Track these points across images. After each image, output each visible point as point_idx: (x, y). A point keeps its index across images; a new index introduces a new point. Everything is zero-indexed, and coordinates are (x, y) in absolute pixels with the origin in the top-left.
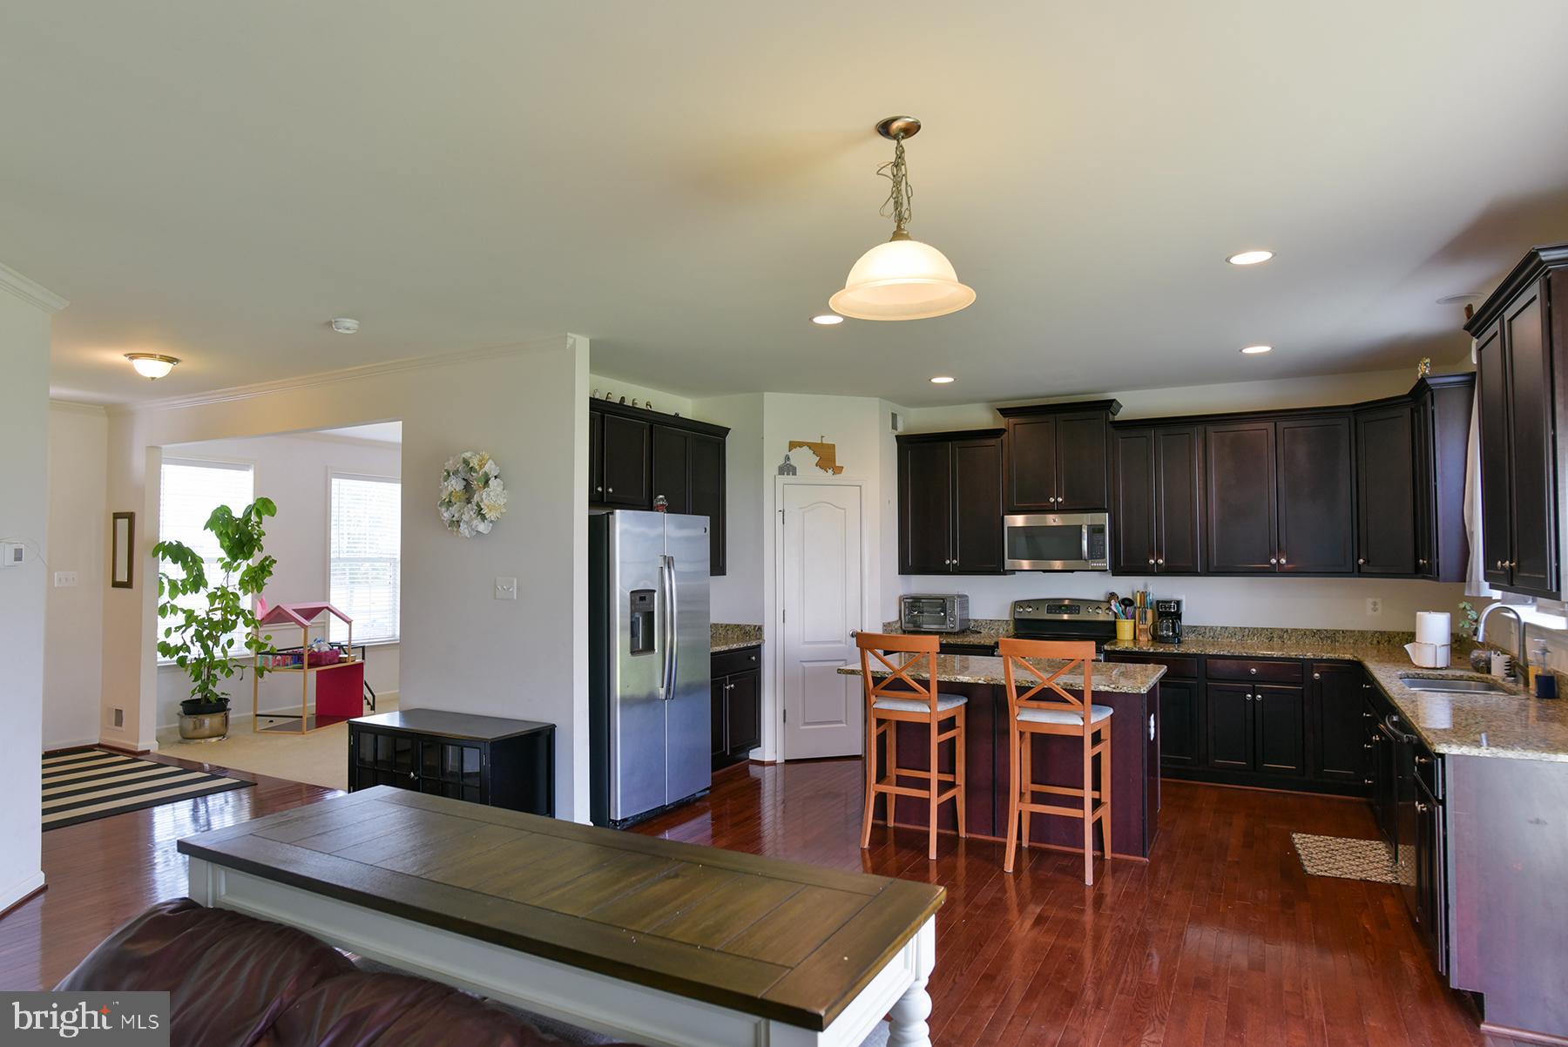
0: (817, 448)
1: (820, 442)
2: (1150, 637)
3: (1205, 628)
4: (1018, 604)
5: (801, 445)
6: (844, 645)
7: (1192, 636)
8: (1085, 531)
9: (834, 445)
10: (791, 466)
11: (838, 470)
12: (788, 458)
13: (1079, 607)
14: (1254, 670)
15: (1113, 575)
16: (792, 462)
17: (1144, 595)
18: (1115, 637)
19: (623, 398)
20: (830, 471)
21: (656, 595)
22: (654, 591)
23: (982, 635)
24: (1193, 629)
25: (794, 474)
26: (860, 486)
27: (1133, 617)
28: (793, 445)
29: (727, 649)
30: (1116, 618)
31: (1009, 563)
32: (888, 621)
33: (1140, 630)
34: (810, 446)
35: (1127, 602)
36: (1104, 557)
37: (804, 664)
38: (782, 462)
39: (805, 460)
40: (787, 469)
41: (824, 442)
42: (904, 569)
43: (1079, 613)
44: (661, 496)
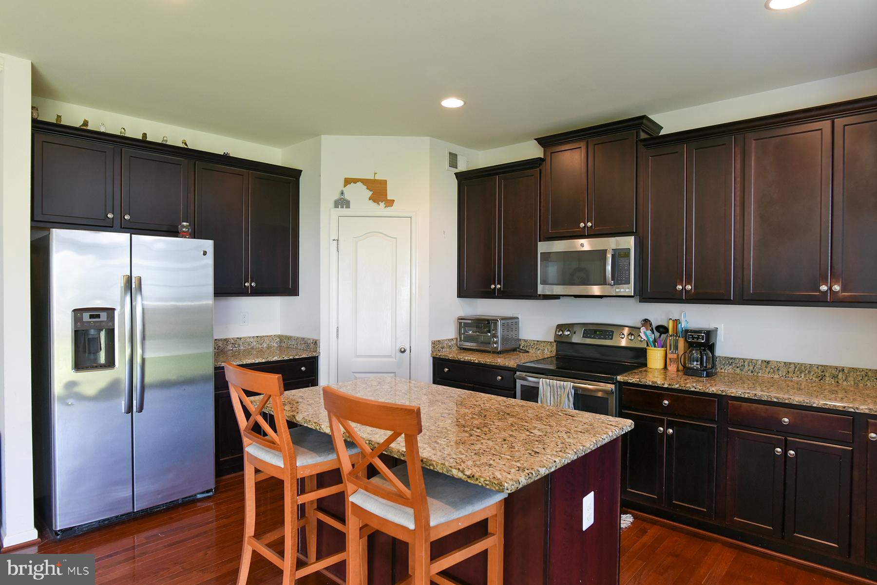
0: (368, 183)
1: (373, 178)
2: (681, 367)
3: (744, 360)
4: (560, 327)
5: (355, 181)
6: (394, 360)
7: (729, 369)
8: (609, 257)
9: (386, 180)
10: (344, 200)
11: (389, 203)
12: (342, 193)
13: (613, 332)
14: (786, 420)
15: (640, 302)
16: (347, 197)
17: (677, 322)
18: (645, 365)
19: (145, 135)
20: (382, 205)
21: (116, 313)
22: (114, 309)
23: (530, 354)
24: (731, 361)
25: (348, 206)
26: (411, 217)
27: (663, 346)
28: (348, 182)
29: (263, 361)
30: (648, 345)
31: (541, 289)
32: (438, 339)
33: (670, 359)
34: (365, 182)
35: (661, 330)
36: (629, 283)
37: (355, 374)
38: (337, 196)
39: (359, 195)
40: (342, 203)
41: (376, 178)
42: (462, 293)
43: (612, 339)
44: (185, 224)
